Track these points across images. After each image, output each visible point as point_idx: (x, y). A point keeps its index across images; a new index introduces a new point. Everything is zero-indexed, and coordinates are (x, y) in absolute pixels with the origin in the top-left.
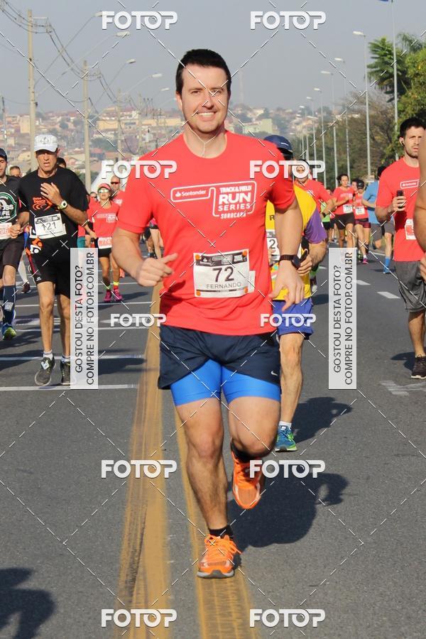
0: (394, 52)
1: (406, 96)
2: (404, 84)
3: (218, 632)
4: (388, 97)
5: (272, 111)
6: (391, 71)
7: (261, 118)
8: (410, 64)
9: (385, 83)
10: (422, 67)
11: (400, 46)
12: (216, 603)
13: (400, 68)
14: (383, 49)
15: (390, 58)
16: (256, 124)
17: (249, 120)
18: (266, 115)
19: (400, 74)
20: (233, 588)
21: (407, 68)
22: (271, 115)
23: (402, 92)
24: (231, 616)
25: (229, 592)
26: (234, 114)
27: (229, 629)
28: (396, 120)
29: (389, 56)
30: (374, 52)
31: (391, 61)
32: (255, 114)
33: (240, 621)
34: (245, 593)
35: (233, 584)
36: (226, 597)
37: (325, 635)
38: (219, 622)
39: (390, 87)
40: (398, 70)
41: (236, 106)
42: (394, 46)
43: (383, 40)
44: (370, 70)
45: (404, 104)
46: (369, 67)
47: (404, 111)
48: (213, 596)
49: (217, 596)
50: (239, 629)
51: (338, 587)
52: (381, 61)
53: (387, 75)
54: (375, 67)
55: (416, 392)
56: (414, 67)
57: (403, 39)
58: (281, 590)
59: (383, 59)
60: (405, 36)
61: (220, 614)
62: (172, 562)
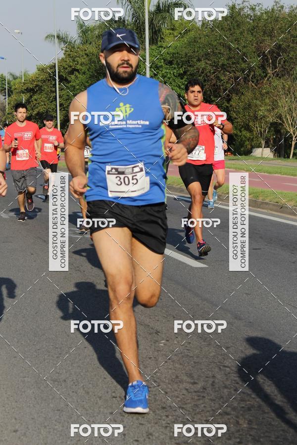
0: (6, 79)
1: (11, 97)
2: (10, 93)
4: (4, 97)
10: (17, 86)
11: (8, 77)
13: (8, 86)
14: (2, 78)
15: (5, 82)
19: (9, 88)
21: (12, 86)
23: (9, 96)
28: (7, 107)
42: (6, 77)
43: (2, 74)
45: (10, 100)
47: (10, 103)
53: (3, 89)
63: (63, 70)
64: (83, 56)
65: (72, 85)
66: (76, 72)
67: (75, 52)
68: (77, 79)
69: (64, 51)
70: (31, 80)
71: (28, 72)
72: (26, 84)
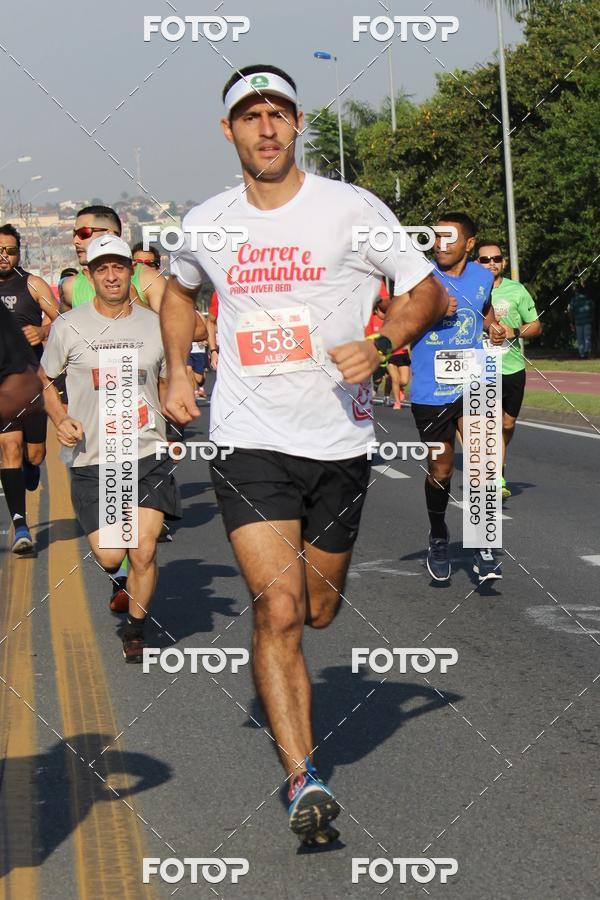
0: (340, 126)
2: (354, 168)
3: (102, 893)
5: (179, 206)
6: (336, 151)
7: (165, 215)
8: (361, 142)
9: (329, 167)
10: (376, 145)
11: (347, 118)
12: (100, 855)
13: (347, 147)
14: (325, 122)
15: (335, 135)
16: (160, 223)
17: (150, 218)
18: (172, 212)
19: (348, 155)
20: (124, 835)
21: (358, 147)
22: (179, 212)
24: (119, 872)
25: (118, 840)
26: (129, 210)
27: (117, 890)
29: (333, 132)
30: (314, 126)
31: (337, 138)
32: (158, 210)
33: (131, 878)
34: (138, 841)
35: (122, 829)
36: (113, 847)
37: (245, 893)
38: (103, 880)
39: (335, 172)
40: (345, 150)
41: (132, 200)
42: (339, 118)
43: (326, 110)
44: (308, 150)
46: (307, 146)
48: (96, 847)
49: (102, 847)
50: (130, 889)
51: (262, 829)
52: (322, 138)
53: (331, 157)
54: (315, 146)
55: (369, 574)
56: (367, 145)
57: (351, 109)
58: (186, 836)
59: (325, 135)
60: (353, 104)
61: (104, 870)
62: (42, 802)
63: (523, 86)
64: (587, 37)
65: (557, 135)
66: (568, 93)
67: (563, 27)
68: (572, 115)
69: (525, 24)
70: (419, 123)
71: (410, 99)
72: (404, 140)
